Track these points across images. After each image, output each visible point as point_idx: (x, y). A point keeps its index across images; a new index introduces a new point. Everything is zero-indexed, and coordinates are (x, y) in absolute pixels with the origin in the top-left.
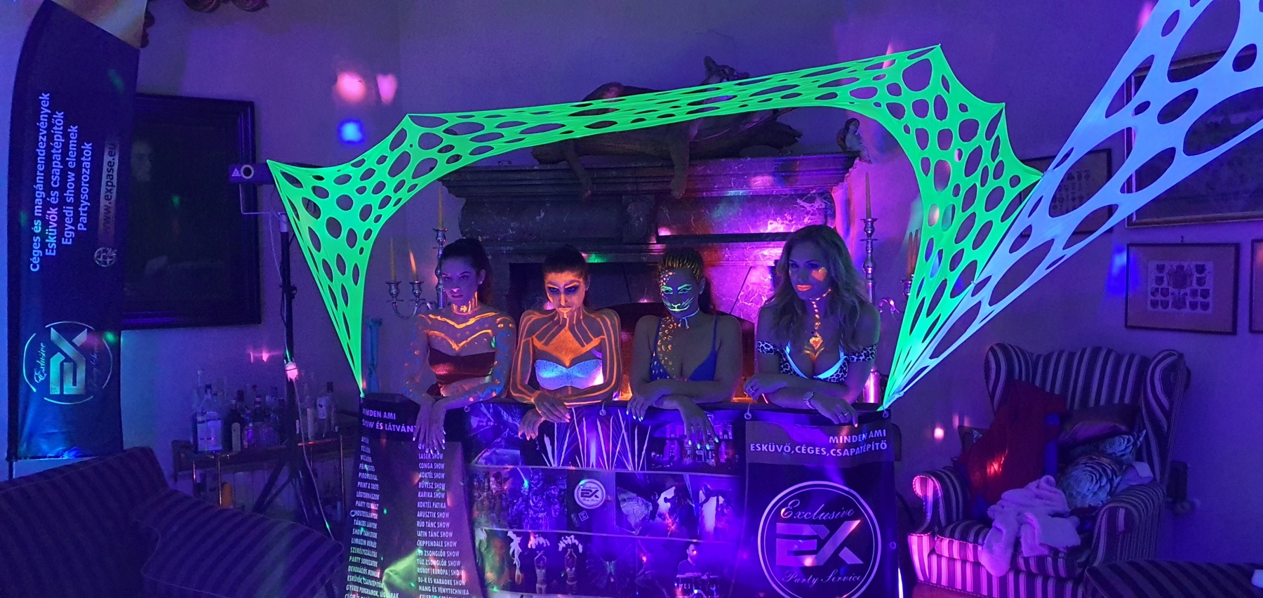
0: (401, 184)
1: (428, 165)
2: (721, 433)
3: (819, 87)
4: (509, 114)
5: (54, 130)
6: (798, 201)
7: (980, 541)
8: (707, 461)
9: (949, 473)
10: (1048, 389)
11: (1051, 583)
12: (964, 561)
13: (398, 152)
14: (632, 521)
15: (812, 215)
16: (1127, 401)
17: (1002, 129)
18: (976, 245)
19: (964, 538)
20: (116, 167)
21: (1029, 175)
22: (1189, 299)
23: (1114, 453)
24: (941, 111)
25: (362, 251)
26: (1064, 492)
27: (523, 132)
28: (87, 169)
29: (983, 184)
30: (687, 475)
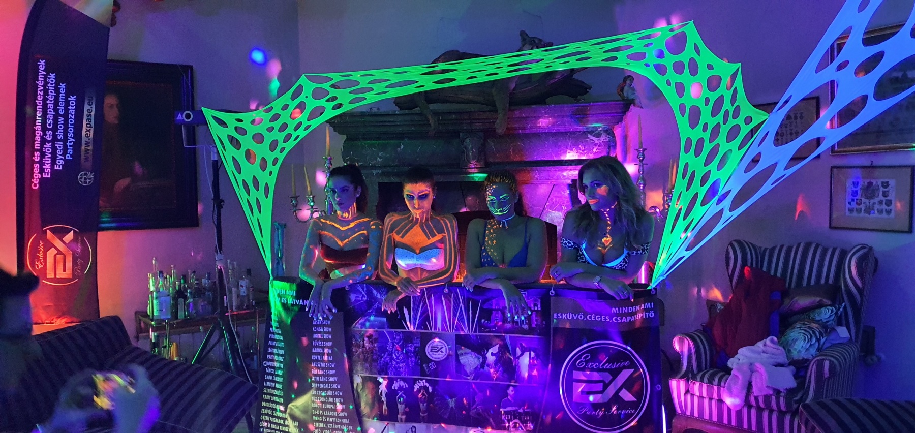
0: (300, 124)
1: (318, 112)
2: (532, 306)
3: (605, 52)
4: (378, 74)
5: (48, 87)
6: (589, 136)
7: (722, 384)
8: (523, 326)
9: (699, 334)
10: (772, 273)
11: (775, 415)
12: (711, 399)
13: (297, 101)
14: (468, 369)
15: (599, 146)
16: (830, 281)
17: (739, 83)
18: (719, 167)
19: (710, 382)
20: (93, 114)
21: (759, 116)
22: (877, 207)
23: (821, 320)
24: (694, 69)
25: (271, 173)
26: (784, 347)
27: (387, 87)
28: (72, 115)
29: (725, 123)
30: (508, 336)
